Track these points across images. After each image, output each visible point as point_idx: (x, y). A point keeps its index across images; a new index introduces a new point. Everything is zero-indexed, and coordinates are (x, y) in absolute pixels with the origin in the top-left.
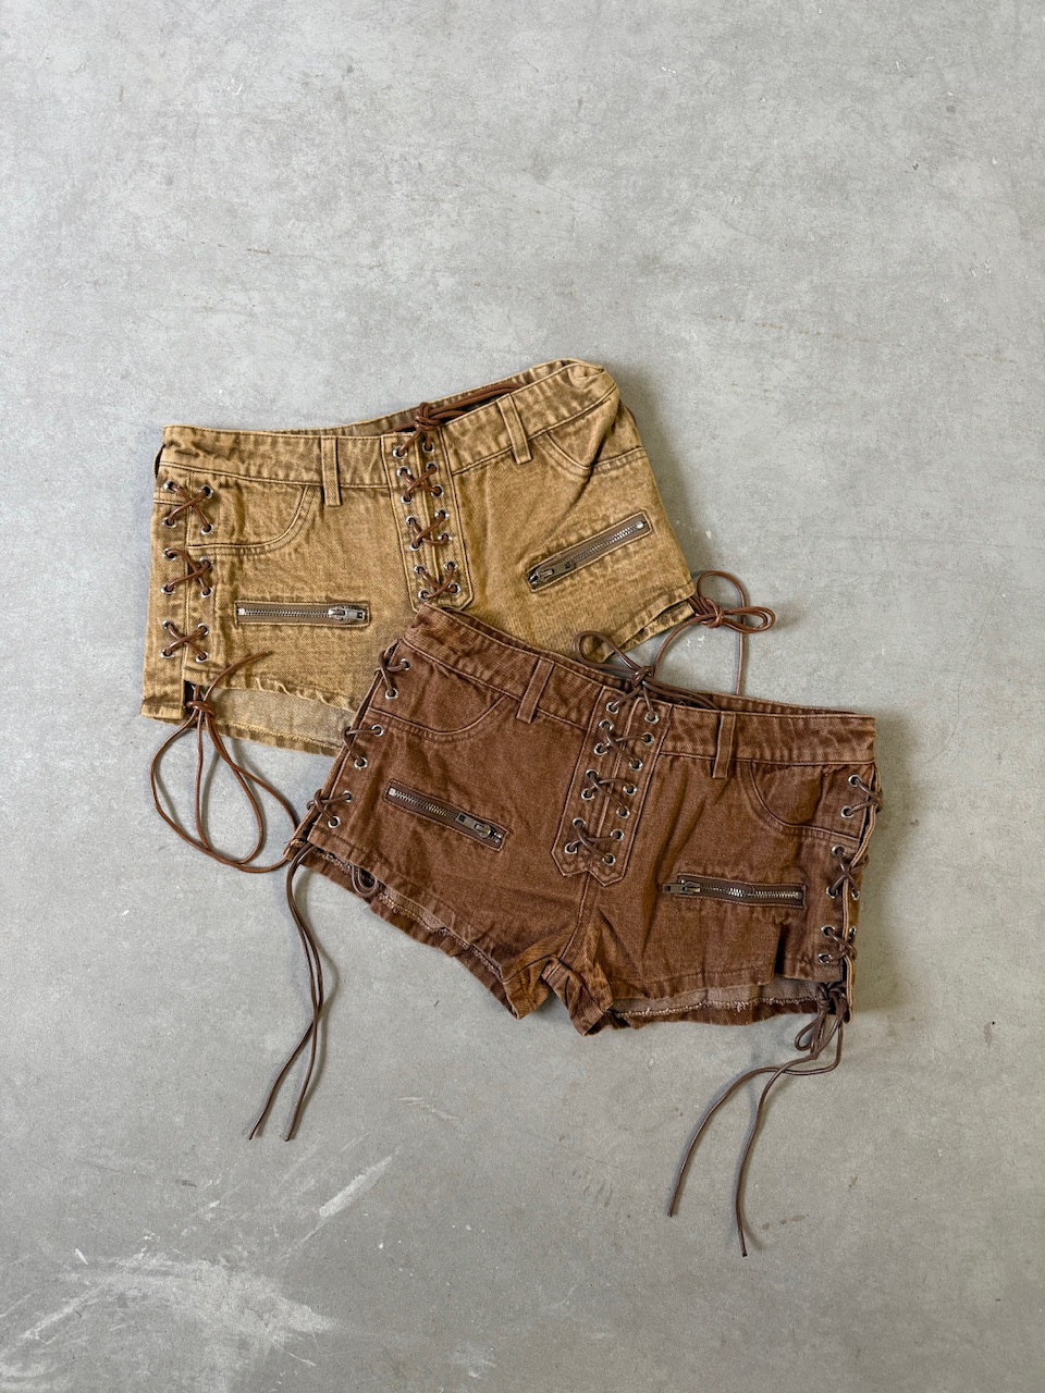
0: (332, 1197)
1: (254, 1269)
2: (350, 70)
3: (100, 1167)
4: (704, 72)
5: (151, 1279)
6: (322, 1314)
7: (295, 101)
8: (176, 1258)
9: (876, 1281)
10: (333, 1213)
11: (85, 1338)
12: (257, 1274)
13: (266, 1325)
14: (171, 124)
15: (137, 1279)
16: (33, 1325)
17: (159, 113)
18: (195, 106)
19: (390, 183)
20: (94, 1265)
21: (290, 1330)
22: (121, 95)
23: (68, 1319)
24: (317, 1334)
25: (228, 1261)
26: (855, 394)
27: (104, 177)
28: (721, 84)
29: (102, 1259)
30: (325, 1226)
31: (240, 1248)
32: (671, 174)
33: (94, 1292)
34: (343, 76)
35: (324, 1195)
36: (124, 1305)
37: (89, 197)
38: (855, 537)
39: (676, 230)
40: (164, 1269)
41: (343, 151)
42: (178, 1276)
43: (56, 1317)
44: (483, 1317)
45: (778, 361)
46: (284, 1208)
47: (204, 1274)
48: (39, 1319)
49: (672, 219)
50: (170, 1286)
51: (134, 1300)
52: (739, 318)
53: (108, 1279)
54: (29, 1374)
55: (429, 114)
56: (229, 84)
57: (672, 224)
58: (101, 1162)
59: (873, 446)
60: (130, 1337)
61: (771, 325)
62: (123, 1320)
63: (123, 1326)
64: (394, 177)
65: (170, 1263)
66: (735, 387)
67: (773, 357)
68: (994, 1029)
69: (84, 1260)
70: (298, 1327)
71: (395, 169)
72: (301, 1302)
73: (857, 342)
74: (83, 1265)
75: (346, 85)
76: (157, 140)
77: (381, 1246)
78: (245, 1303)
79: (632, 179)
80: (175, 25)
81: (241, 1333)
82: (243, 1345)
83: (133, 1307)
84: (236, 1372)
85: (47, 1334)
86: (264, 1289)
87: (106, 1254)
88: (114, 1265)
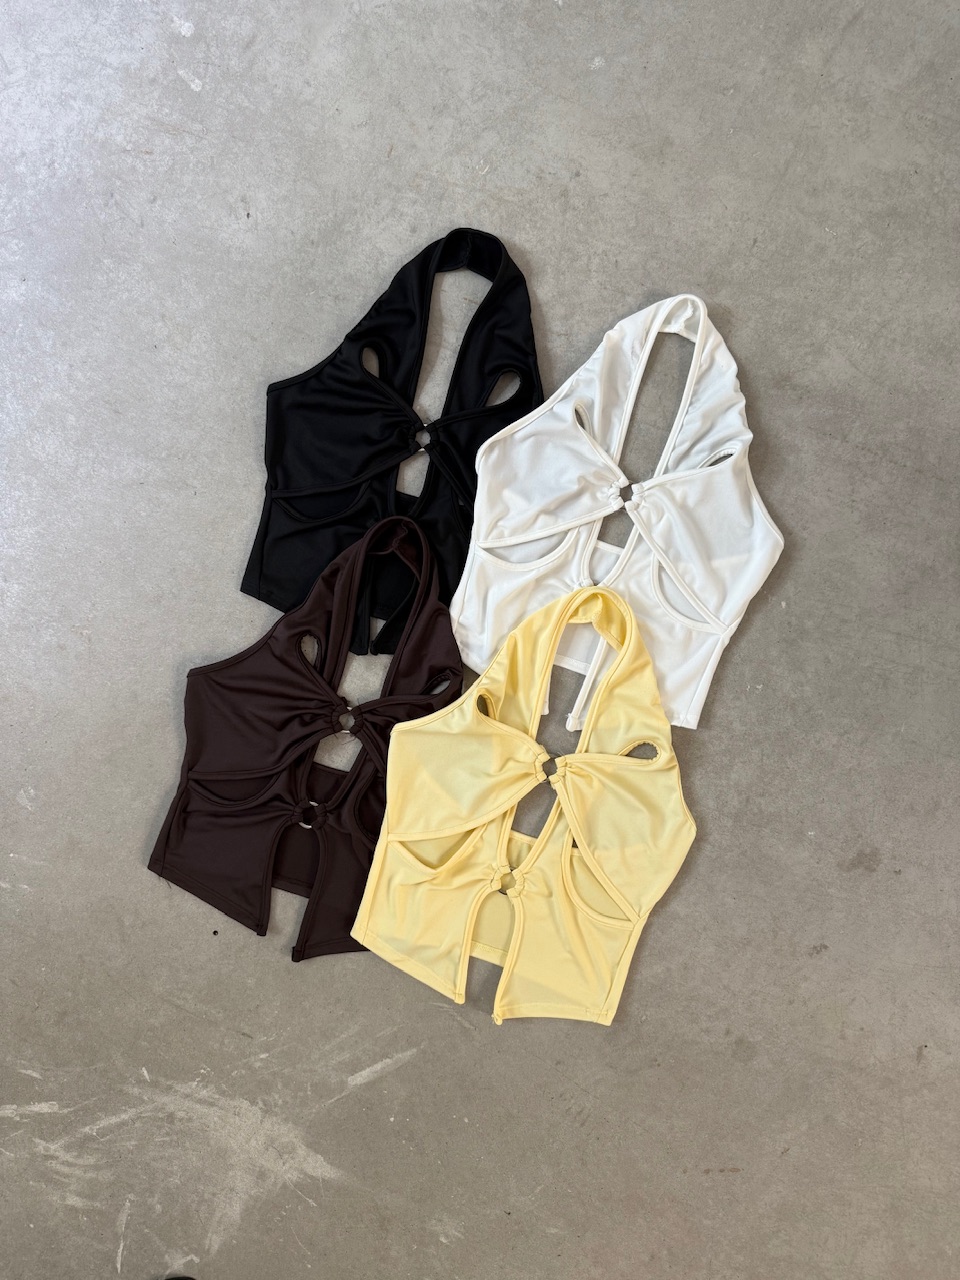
0: (361, 1071)
1: (284, 1116)
2: (578, 174)
3: (178, 1007)
4: (859, 239)
5: (198, 1106)
6: (331, 1164)
7: (528, 189)
8: (223, 1093)
9: (786, 1235)
10: (359, 1083)
11: (133, 1143)
12: (286, 1120)
13: (284, 1164)
14: (425, 185)
15: (187, 1103)
16: (94, 1121)
17: (417, 175)
18: (447, 175)
19: (590, 271)
20: (154, 1084)
21: (302, 1171)
22: (390, 152)
23: (123, 1124)
24: (324, 1180)
25: (265, 1105)
26: (924, 520)
27: (362, 215)
28: (870, 252)
29: (162, 1080)
30: (349, 1095)
31: (277, 1097)
32: (815, 313)
33: (150, 1107)
34: (571, 178)
35: (355, 1067)
36: (172, 1122)
37: (347, 227)
38: (899, 634)
39: (809, 359)
40: (211, 1100)
41: (558, 237)
42: (222, 1109)
43: (114, 1120)
44: (462, 1195)
45: (868, 480)
46: (320, 1070)
47: (243, 1110)
48: (99, 1119)
49: (808, 350)
50: (213, 1115)
51: (181, 1120)
52: (845, 439)
53: (165, 1099)
54: (80, 1161)
55: (632, 224)
56: (478, 163)
57: (806, 354)
58: (180, 1002)
59: (929, 563)
60: (171, 1150)
61: (869, 450)
62: (168, 1134)
63: (167, 1139)
64: (593, 267)
65: (217, 1096)
66: (830, 493)
67: (865, 476)
68: (925, 1051)
69: (147, 1077)
70: (310, 1171)
71: (596, 261)
72: (317, 1152)
73: (934, 479)
74: (145, 1081)
75: (571, 185)
76: (411, 195)
77: (392, 1119)
78: (270, 1142)
79: (784, 311)
80: (446, 106)
81: (263, 1166)
82: (262, 1175)
83: (178, 1125)
84: (250, 1196)
85: (103, 1133)
86: (288, 1134)
87: (166, 1076)
88: (170, 1088)
